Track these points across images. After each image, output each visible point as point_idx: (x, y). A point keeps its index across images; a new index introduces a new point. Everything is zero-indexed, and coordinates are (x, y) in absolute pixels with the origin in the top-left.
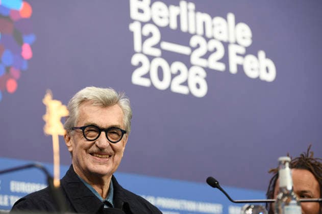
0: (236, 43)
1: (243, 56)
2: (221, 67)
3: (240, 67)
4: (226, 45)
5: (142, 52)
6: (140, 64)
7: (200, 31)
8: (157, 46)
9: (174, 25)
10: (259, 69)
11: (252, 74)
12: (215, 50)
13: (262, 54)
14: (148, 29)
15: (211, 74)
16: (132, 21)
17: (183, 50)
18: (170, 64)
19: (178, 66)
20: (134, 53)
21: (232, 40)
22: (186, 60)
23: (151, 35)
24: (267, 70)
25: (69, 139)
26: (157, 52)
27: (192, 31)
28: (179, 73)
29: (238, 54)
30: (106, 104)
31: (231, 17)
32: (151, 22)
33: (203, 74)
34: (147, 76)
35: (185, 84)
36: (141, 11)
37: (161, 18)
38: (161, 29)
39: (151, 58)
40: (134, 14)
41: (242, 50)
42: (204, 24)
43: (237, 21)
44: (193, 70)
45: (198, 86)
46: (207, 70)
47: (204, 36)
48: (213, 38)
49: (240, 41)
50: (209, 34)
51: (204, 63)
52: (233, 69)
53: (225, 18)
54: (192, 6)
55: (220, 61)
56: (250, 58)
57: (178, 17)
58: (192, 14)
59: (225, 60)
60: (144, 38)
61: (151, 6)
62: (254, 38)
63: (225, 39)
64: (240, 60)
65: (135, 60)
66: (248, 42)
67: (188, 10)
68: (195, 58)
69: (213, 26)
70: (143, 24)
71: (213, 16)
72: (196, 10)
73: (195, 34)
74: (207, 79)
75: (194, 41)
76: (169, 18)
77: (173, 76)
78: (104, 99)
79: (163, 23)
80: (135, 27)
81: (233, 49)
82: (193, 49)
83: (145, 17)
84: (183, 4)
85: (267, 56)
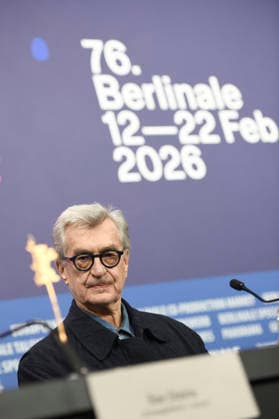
0: (226, 108)
1: (237, 121)
2: (215, 139)
3: (237, 134)
4: (215, 113)
5: (123, 145)
6: (124, 159)
7: (183, 105)
8: (139, 133)
9: (151, 106)
10: (259, 132)
11: (252, 139)
12: (204, 122)
13: (258, 114)
14: (124, 116)
15: (206, 151)
16: (104, 112)
18: (157, 150)
19: (167, 150)
20: (115, 147)
21: (221, 105)
22: (174, 141)
23: (128, 123)
24: (268, 130)
25: (63, 269)
26: (140, 140)
27: (173, 107)
28: (170, 157)
29: (231, 121)
30: (93, 223)
31: (213, 80)
32: (125, 108)
33: (197, 152)
34: (135, 169)
35: (180, 168)
36: (110, 99)
37: (135, 100)
38: (137, 113)
39: (134, 149)
40: (104, 104)
41: (235, 115)
42: (185, 95)
43: (221, 84)
44: (186, 150)
45: (195, 167)
46: (200, 146)
47: (188, 109)
48: (199, 109)
49: (230, 104)
50: (193, 106)
51: (195, 139)
52: (230, 139)
53: (208, 84)
54: (167, 79)
55: (213, 133)
56: (246, 121)
57: (155, 95)
58: (169, 88)
59: (218, 130)
60: (121, 128)
61: (120, 90)
62: (244, 98)
63: (212, 106)
64: (235, 127)
65: (117, 155)
66: (239, 104)
67: (163, 85)
68: (184, 137)
69: (196, 96)
70: (116, 112)
71: (193, 85)
72: (173, 83)
73: (178, 109)
74: (202, 157)
75: (178, 119)
76: (144, 99)
77: (164, 163)
79: (138, 106)
80: (108, 119)
81: (224, 116)
82: (179, 127)
83: (117, 105)
84: (156, 79)
85: (264, 115)
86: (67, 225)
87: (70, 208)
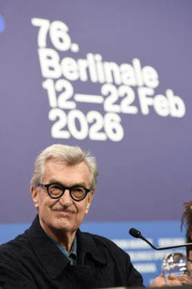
0: (145, 86)
1: (153, 97)
2: (133, 110)
3: (151, 108)
4: (135, 89)
5: (58, 107)
6: (58, 119)
7: (110, 79)
8: (72, 99)
9: (84, 78)
10: (169, 108)
11: (162, 112)
12: (126, 95)
13: (170, 93)
14: (61, 84)
15: (125, 119)
16: (45, 79)
17: (96, 99)
18: (85, 113)
19: (93, 115)
20: (50, 108)
21: (140, 83)
22: (100, 108)
23: (64, 90)
24: (177, 107)
25: (36, 194)
26: (72, 105)
27: (102, 80)
28: (95, 121)
29: (148, 96)
30: (72, 162)
31: (136, 62)
32: (63, 77)
33: (118, 119)
34: (66, 128)
35: (102, 130)
36: (51, 69)
37: (71, 72)
38: (73, 83)
39: (67, 111)
40: (46, 72)
41: (151, 92)
42: (112, 72)
43: (143, 65)
44: (108, 116)
45: (114, 131)
46: (121, 114)
47: (114, 83)
48: (122, 84)
49: (148, 83)
50: (118, 81)
51: (117, 108)
52: (145, 111)
53: (131, 64)
54: (99, 57)
55: (132, 105)
56: (160, 98)
57: (88, 70)
58: (100, 65)
59: (136, 103)
60: (58, 94)
61: (60, 62)
62: (160, 79)
63: (133, 83)
64: (150, 101)
65: (52, 116)
66: (155, 84)
67: (96, 62)
68: (108, 105)
69: (121, 73)
70: (55, 80)
71: (119, 64)
72: (104, 60)
73: (105, 83)
74: (122, 123)
75: (105, 90)
76: (78, 71)
77: (90, 125)
78: (69, 157)
79: (74, 77)
80: (48, 85)
81: (142, 92)
82: (105, 97)
83: (56, 74)
84: (90, 56)
85: (175, 94)
86: (49, 159)
87: (55, 145)
